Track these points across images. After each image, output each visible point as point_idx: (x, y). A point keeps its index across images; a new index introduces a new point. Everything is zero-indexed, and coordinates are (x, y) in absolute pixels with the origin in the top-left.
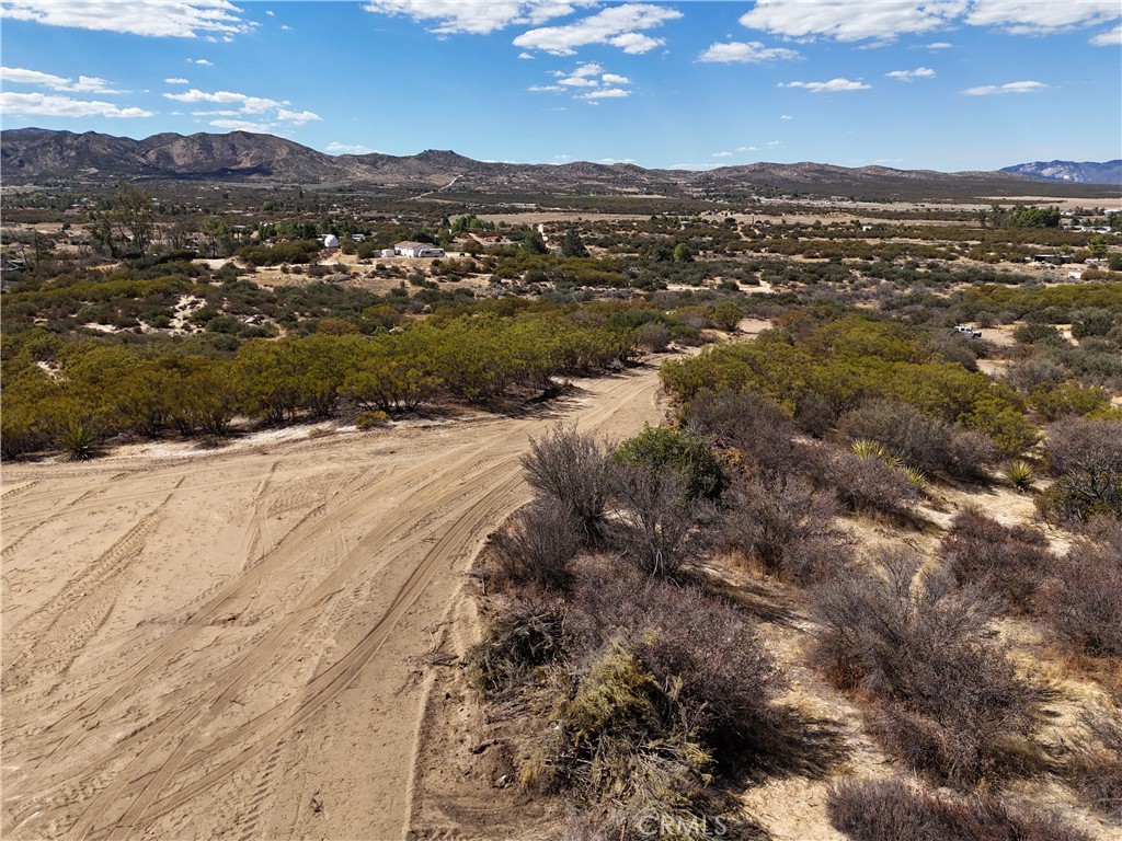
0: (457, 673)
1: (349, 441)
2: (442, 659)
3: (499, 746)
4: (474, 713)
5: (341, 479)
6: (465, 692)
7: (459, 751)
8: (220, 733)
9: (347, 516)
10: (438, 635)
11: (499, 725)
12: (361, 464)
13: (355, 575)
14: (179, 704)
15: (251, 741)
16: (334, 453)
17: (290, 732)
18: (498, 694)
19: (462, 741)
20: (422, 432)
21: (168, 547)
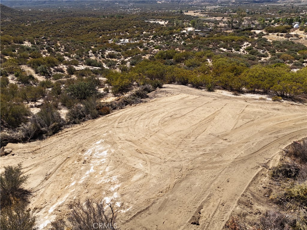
0: (268, 171)
1: (268, 103)
2: (266, 166)
3: (269, 189)
4: (267, 180)
5: (261, 114)
6: (267, 175)
7: (260, 186)
8: (217, 161)
9: (259, 124)
10: (267, 160)
11: (271, 185)
12: (268, 111)
13: (254, 139)
14: (212, 152)
15: (221, 164)
16: (262, 106)
17: (228, 166)
18: (275, 179)
19: (262, 184)
20: (290, 106)
21: (219, 119)
